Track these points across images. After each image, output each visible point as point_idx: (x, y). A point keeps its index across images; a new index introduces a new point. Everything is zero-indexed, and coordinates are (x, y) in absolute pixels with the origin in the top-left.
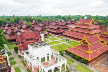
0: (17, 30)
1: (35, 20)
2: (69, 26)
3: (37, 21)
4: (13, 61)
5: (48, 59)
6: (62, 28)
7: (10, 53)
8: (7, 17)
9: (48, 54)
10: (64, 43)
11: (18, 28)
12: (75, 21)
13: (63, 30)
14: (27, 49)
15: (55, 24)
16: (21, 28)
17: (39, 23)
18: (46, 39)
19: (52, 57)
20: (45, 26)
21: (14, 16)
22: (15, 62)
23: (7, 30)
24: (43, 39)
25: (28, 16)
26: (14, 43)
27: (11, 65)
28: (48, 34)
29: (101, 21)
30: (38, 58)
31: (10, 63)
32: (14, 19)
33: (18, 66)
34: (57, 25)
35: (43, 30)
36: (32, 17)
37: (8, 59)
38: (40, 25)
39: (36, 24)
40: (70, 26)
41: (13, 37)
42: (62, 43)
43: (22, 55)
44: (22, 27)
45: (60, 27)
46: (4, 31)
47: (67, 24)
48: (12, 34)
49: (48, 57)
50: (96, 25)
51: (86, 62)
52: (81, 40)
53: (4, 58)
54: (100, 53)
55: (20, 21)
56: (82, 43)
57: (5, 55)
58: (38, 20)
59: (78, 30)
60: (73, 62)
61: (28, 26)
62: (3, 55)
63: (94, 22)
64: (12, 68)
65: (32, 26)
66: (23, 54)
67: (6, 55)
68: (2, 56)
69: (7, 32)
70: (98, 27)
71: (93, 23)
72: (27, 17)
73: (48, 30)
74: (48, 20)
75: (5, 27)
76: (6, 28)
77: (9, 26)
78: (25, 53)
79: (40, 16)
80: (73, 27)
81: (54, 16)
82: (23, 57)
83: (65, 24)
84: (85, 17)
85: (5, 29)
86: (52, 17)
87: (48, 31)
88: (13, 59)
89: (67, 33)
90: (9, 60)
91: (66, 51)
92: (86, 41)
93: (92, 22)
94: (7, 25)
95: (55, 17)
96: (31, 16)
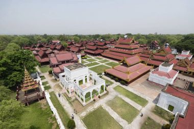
0: (51, 51)
1: (71, 40)
2: (108, 46)
4: (47, 85)
5: (86, 81)
6: (100, 49)
7: (44, 76)
9: (86, 77)
10: (103, 64)
11: (51, 49)
12: (115, 40)
13: (102, 51)
15: (94, 44)
16: (55, 49)
17: (75, 43)
18: (84, 60)
19: (90, 79)
20: (82, 46)
21: (45, 35)
22: (49, 86)
23: (37, 51)
26: (48, 66)
27: (45, 90)
30: (75, 80)
31: (44, 87)
33: (53, 90)
35: (79, 51)
37: (41, 83)
38: (77, 45)
39: (72, 44)
40: (110, 46)
41: (46, 60)
42: (101, 64)
43: (57, 79)
46: (35, 52)
47: (105, 44)
48: (45, 55)
49: (86, 79)
52: (121, 60)
53: (36, 83)
54: (140, 74)
55: (53, 41)
57: (37, 80)
60: (112, 83)
61: (62, 47)
62: (35, 80)
63: (135, 42)
64: (46, 93)
65: (68, 46)
66: (58, 77)
67: (39, 79)
68: (33, 81)
69: (39, 54)
71: (133, 42)
72: (61, 36)
73: (86, 50)
74: (85, 40)
75: (35, 47)
76: (36, 49)
77: (41, 46)
79: (76, 35)
80: (113, 47)
82: (59, 80)
84: (125, 36)
85: (36, 51)
86: (90, 36)
87: (85, 52)
88: (48, 83)
89: (106, 53)
90: (43, 85)
91: (105, 72)
94: (38, 45)
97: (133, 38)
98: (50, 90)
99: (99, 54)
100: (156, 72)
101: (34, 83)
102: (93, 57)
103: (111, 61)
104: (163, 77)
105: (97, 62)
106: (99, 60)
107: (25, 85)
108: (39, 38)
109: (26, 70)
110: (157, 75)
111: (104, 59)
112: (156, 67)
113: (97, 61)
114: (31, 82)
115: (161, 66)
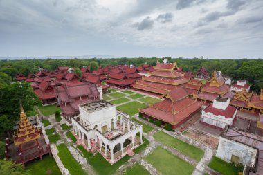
0: (58, 82)
1: (87, 65)
2: (141, 74)
3: (90, 66)
4: (54, 134)
5: (113, 127)
6: (130, 78)
7: (48, 121)
8: (37, 60)
9: (112, 120)
11: (58, 79)
12: (150, 66)
13: (133, 81)
14: (77, 112)
15: (119, 71)
16: (63, 79)
18: (107, 95)
19: (118, 123)
20: (103, 74)
21: (49, 59)
23: (39, 83)
24: (101, 97)
25: (73, 58)
26: (53, 104)
27: (51, 142)
28: (109, 87)
31: (49, 138)
33: (63, 142)
34: (122, 72)
35: (100, 82)
36: (80, 60)
37: (44, 132)
38: (95, 73)
39: (88, 71)
40: (143, 74)
41: (51, 95)
42: (132, 100)
43: (68, 124)
44: (66, 77)
45: (128, 76)
46: (33, 84)
47: (137, 71)
48: (50, 89)
49: (112, 124)
50: (179, 71)
51: (171, 128)
52: (161, 95)
53: (37, 132)
56: (163, 99)
57: (38, 126)
58: (92, 65)
59: (155, 80)
60: (152, 128)
61: (75, 76)
62: (35, 127)
63: (178, 68)
64: (52, 146)
65: (82, 75)
66: (70, 122)
67: (40, 125)
68: (33, 128)
69: (40, 87)
70: (183, 75)
71: (176, 69)
72: (72, 60)
73: (109, 81)
74: (106, 65)
75: (34, 77)
76: (36, 80)
77: (43, 75)
78: (73, 121)
79: (93, 60)
80: (148, 75)
81: (116, 58)
82: (71, 127)
83: (135, 70)
84: (165, 61)
85: (36, 82)
86: (113, 60)
87: (108, 83)
89: (138, 84)
90: (46, 134)
91: (140, 113)
92: (169, 97)
93: (174, 68)
94: (39, 74)
95: (118, 60)
96: (78, 58)
97: (175, 64)
98: (59, 142)
99: (129, 86)
100: (210, 109)
101: (33, 131)
102: (120, 91)
103: (147, 95)
104: (220, 116)
106: (129, 95)
107: (19, 136)
108: (39, 63)
109: (22, 112)
110: (212, 114)
111: (136, 92)
112: (209, 102)
113: (127, 96)
114: (29, 130)
115: (215, 101)
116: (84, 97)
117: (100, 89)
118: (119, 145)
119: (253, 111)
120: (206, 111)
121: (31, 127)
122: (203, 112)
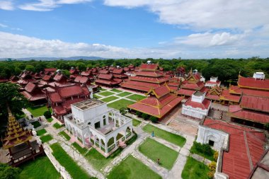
1: (75, 67)
2: (128, 74)
3: (77, 68)
4: (45, 134)
5: (105, 123)
6: (118, 78)
10: (124, 98)
11: (44, 80)
12: (134, 67)
13: (120, 80)
15: (107, 72)
16: (51, 80)
17: (81, 72)
18: (97, 94)
19: (110, 119)
20: (91, 75)
21: (33, 61)
22: (49, 135)
23: (24, 85)
24: (91, 96)
28: (98, 87)
29: (167, 66)
31: (41, 139)
32: (35, 65)
33: (56, 141)
34: (109, 73)
35: (89, 83)
37: (34, 133)
38: (83, 73)
39: (76, 72)
42: (121, 98)
43: (61, 124)
44: (54, 79)
45: (116, 76)
47: (124, 72)
48: (36, 91)
49: (104, 120)
50: (161, 71)
51: (156, 121)
52: (146, 92)
53: (28, 134)
54: (172, 107)
55: (46, 70)
57: (28, 128)
58: (79, 66)
59: (140, 79)
60: (140, 122)
61: (64, 77)
62: (25, 129)
63: (160, 68)
64: (45, 147)
65: (71, 76)
66: (63, 121)
67: (30, 127)
68: (23, 131)
71: (158, 69)
73: (97, 81)
74: (94, 66)
75: (18, 79)
76: (20, 81)
77: (28, 78)
78: (66, 120)
80: (133, 75)
82: (64, 125)
83: (121, 71)
84: (149, 62)
87: (97, 83)
88: (46, 132)
89: (125, 84)
90: (38, 135)
91: (129, 109)
92: (154, 93)
94: (23, 76)
95: (104, 61)
97: (158, 64)
98: (52, 142)
99: (117, 86)
100: (189, 103)
101: (24, 133)
102: (109, 90)
103: (134, 93)
104: (197, 108)
105: (115, 95)
106: (117, 93)
107: (9, 138)
109: (10, 115)
110: (191, 107)
111: (124, 91)
112: (188, 97)
114: (19, 133)
115: (193, 96)
116: (75, 97)
117: (90, 89)
118: (113, 138)
119: (223, 103)
120: (186, 104)
121: (21, 130)
122: (183, 105)
